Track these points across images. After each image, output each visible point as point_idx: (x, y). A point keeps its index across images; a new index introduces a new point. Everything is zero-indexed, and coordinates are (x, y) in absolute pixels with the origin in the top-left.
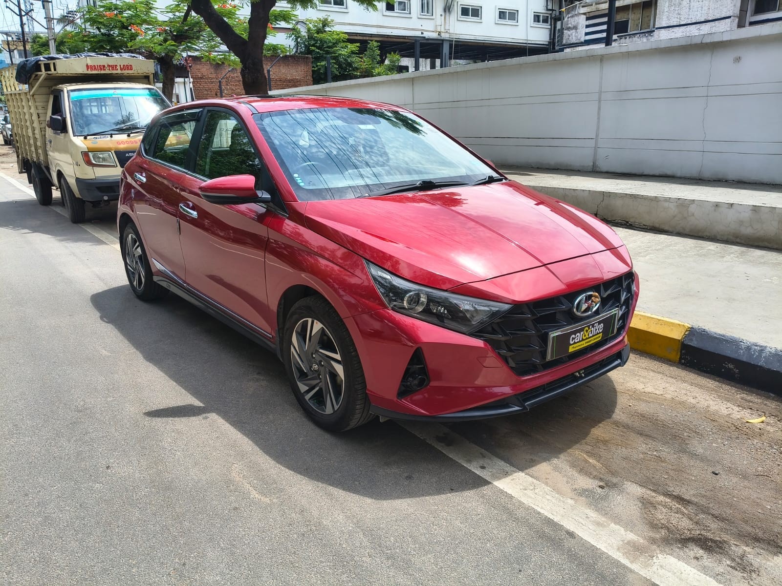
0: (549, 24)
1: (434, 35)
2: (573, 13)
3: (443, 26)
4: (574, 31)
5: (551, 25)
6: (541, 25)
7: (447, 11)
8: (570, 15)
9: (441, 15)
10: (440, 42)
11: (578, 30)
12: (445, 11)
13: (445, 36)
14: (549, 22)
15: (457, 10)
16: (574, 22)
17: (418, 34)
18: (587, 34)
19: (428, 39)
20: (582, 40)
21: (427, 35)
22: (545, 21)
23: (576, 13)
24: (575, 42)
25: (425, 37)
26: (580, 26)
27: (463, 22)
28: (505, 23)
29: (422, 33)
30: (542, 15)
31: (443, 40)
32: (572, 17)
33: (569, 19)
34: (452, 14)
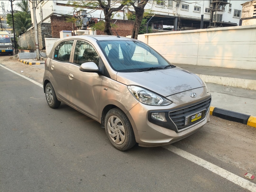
0: (210, 13)
1: (173, 15)
2: (247, 5)
3: (176, 12)
4: (247, 13)
5: (211, 13)
6: (207, 13)
7: (177, 6)
8: (245, 6)
9: (175, 8)
10: (174, 18)
11: (249, 12)
12: (176, 6)
13: (176, 15)
14: (210, 12)
15: (181, 6)
16: (248, 9)
17: (167, 14)
18: (254, 14)
19: (170, 16)
20: (252, 16)
21: (170, 15)
22: (209, 12)
23: (249, 5)
24: (248, 17)
25: (169, 16)
26: (251, 11)
27: (182, 11)
28: (196, 12)
29: (168, 14)
30: (208, 9)
31: (175, 17)
32: (247, 7)
33: (245, 8)
34: (179, 7)
